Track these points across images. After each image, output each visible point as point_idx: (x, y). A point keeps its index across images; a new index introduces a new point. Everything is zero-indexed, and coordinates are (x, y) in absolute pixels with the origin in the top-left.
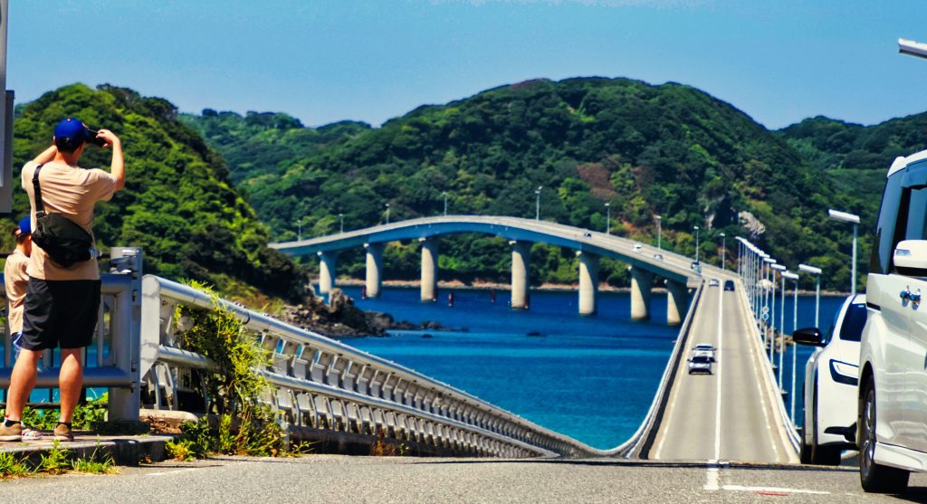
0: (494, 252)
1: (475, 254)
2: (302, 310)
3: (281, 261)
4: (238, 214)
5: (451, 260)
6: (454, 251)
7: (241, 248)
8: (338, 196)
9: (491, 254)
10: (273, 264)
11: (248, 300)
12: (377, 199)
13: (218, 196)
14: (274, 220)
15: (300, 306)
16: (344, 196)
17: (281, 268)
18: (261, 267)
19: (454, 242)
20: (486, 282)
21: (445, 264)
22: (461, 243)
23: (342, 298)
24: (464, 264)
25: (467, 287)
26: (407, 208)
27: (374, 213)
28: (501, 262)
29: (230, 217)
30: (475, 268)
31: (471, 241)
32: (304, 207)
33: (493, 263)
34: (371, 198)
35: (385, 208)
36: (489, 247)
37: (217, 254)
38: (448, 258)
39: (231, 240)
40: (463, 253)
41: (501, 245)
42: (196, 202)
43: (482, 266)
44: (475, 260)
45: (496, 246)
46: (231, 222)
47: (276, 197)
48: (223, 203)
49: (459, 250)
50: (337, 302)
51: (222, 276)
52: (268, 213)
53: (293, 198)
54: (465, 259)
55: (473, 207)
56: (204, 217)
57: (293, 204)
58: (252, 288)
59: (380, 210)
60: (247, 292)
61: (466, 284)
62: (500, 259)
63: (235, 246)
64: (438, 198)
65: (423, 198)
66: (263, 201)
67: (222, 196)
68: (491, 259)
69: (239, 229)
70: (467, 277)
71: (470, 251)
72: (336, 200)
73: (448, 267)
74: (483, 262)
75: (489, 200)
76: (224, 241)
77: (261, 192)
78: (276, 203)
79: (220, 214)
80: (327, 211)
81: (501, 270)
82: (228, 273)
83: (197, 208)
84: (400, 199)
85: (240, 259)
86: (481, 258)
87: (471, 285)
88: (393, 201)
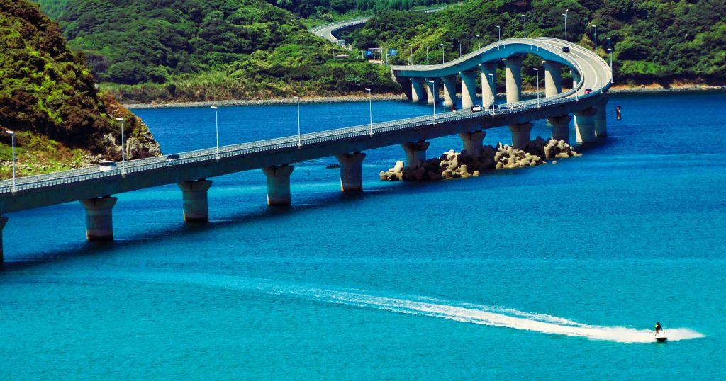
0: (692, 55)
1: (673, 58)
2: (102, 159)
3: (81, 117)
4: (47, 78)
5: (651, 65)
6: (653, 57)
7: (42, 108)
8: (547, 11)
9: (688, 57)
10: (73, 120)
11: (49, 154)
12: (584, 11)
13: (27, 63)
14: (486, 36)
15: (100, 156)
16: (552, 11)
17: (80, 123)
18: (61, 123)
19: (654, 48)
20: (684, 83)
21: (645, 69)
22: (660, 49)
23: (138, 146)
24: (663, 68)
25: (666, 90)
26: (610, 18)
27: (580, 25)
28: (698, 65)
29: (39, 82)
30: (673, 71)
31: (670, 46)
32: (515, 23)
33: (690, 66)
34: (577, 11)
35: (590, 19)
36: (686, 51)
37: (21, 115)
38: (648, 63)
39: (34, 101)
40: (662, 57)
41: (698, 48)
42: (5, 70)
43: (680, 69)
44: (673, 64)
45: (694, 50)
46: (40, 85)
47: (490, 15)
48: (32, 69)
49: (658, 55)
50: (133, 150)
51: (26, 133)
52: (481, 31)
53: (506, 15)
54: (664, 63)
55: (674, 13)
56: (12, 83)
57: (505, 20)
58: (53, 142)
59: (586, 21)
60: (49, 147)
61: (665, 87)
62: (697, 62)
63: (37, 107)
64: (640, 7)
65: (626, 8)
66: (478, 19)
67: (31, 63)
68: (688, 62)
69: (46, 91)
70: (665, 80)
71: (668, 56)
72: (544, 15)
73: (647, 72)
74: (680, 65)
75: (690, 5)
76: (28, 103)
77: (477, 10)
78: (488, 20)
79: (28, 79)
80: (537, 26)
81: (698, 71)
82: (32, 130)
83: (6, 75)
84: (604, 10)
85: (41, 118)
86: (679, 61)
87: (669, 87)
88: (598, 13)
